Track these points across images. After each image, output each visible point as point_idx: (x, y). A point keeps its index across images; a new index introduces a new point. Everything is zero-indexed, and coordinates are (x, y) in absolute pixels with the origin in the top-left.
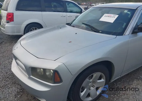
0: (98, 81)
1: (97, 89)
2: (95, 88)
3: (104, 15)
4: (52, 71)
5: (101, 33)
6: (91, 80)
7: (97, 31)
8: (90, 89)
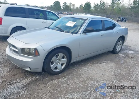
0: (62, 59)
1: (62, 65)
2: (60, 64)
3: (69, 22)
4: (34, 49)
5: (65, 32)
6: (58, 58)
7: (63, 31)
8: (57, 64)
